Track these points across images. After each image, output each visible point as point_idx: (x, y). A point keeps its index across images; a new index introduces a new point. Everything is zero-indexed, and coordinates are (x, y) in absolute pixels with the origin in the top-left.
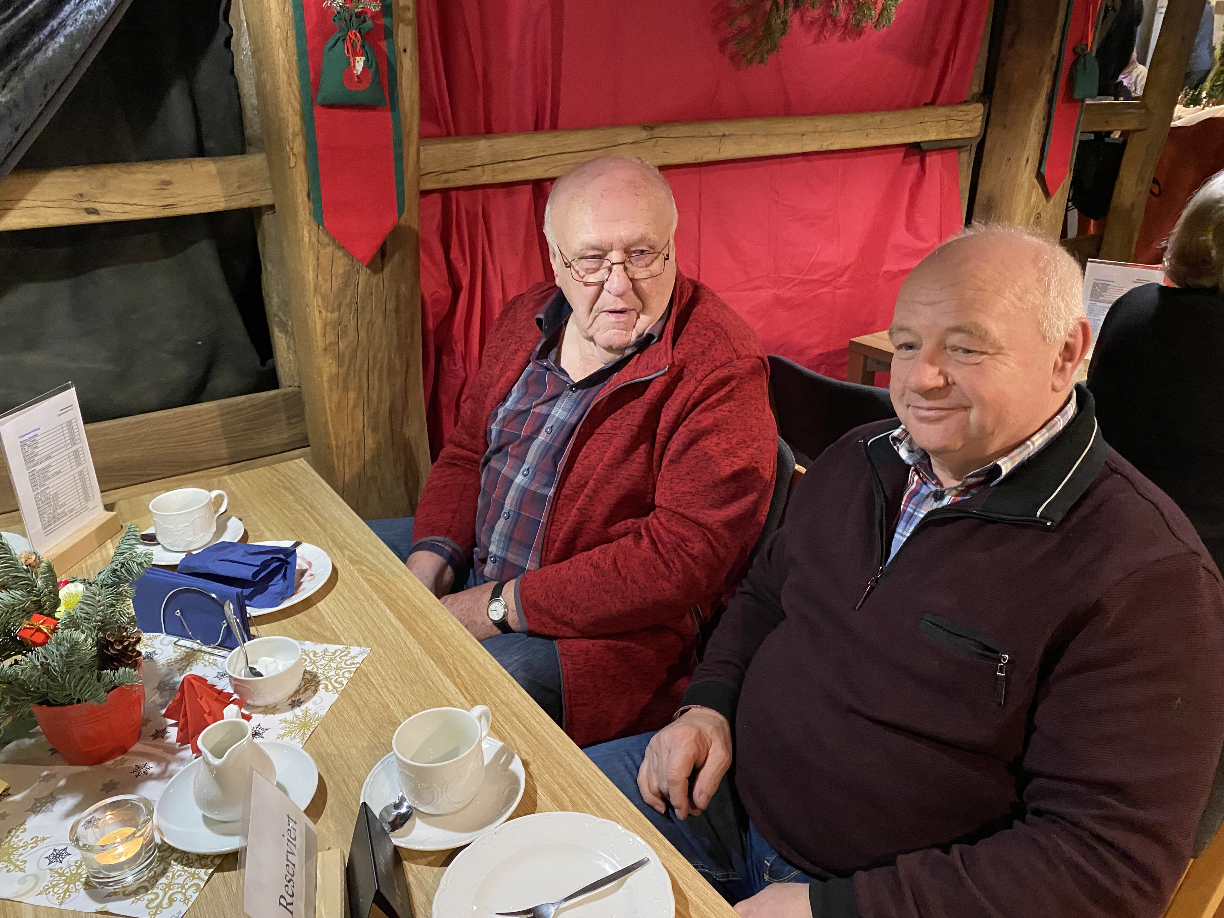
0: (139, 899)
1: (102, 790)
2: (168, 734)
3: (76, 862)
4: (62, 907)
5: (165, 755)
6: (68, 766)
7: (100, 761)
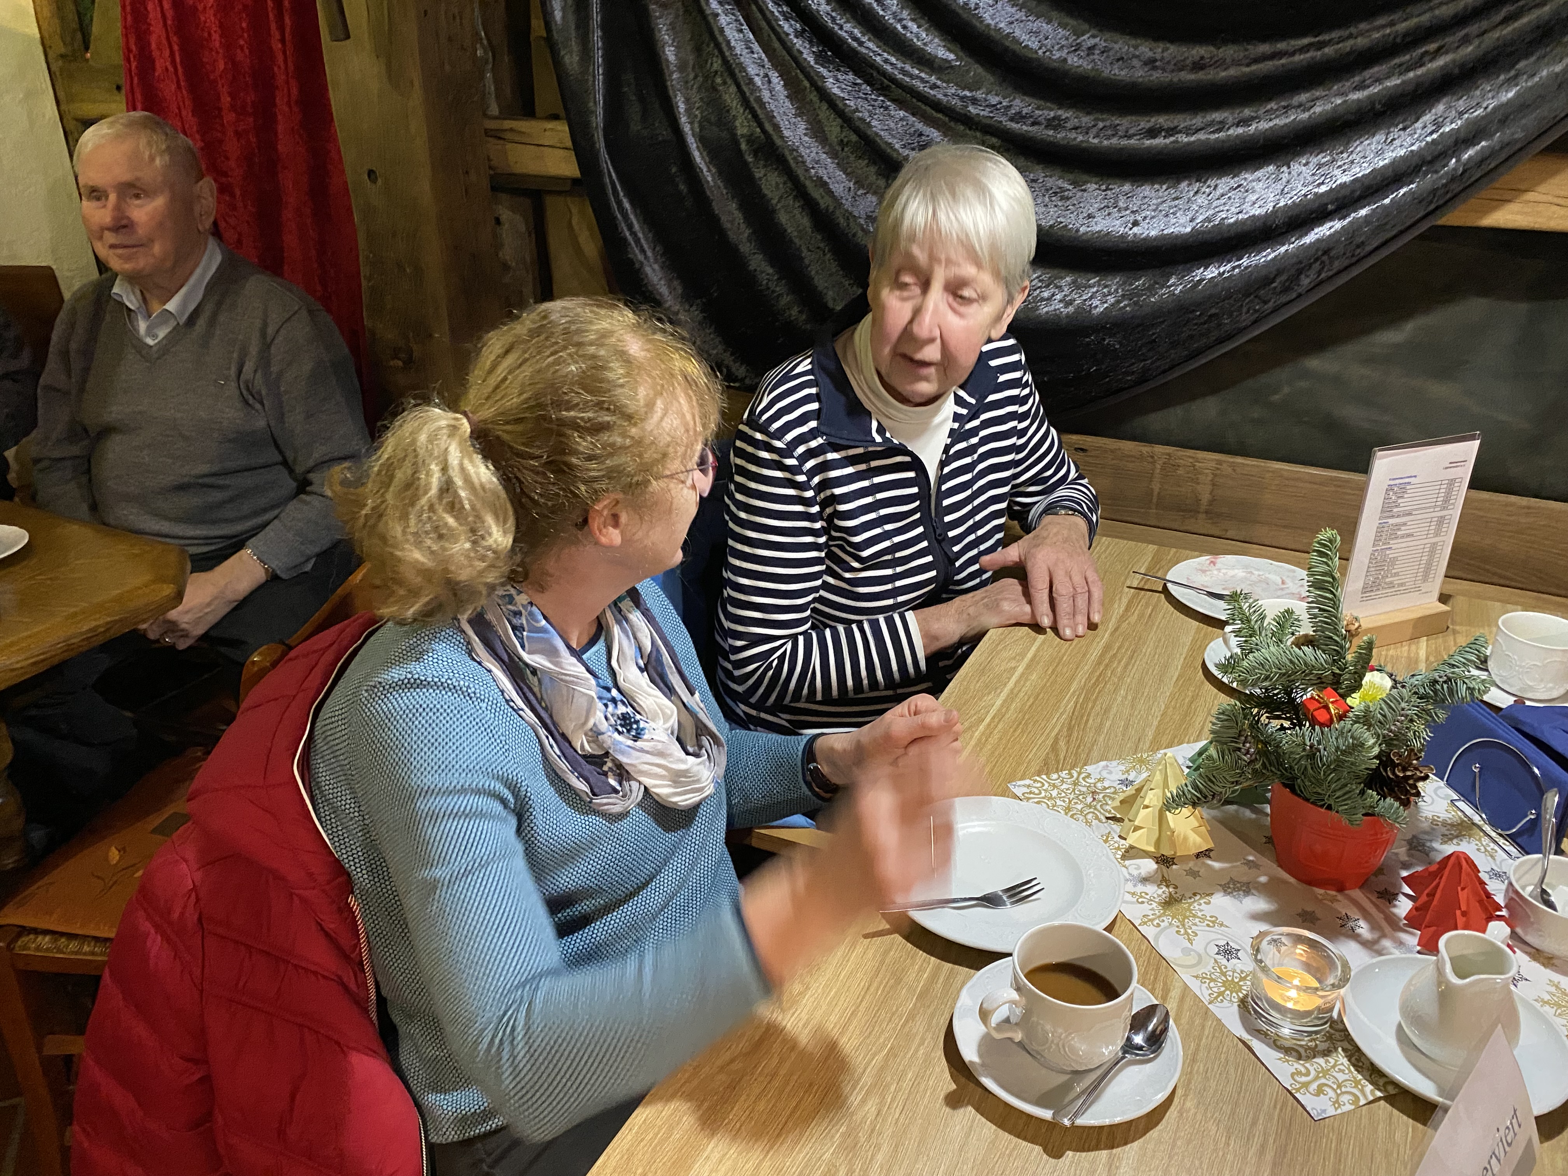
0: (1288, 1061)
1: (1299, 915)
2: (1397, 903)
3: (1242, 972)
4: (1210, 1006)
5: (1384, 924)
6: (1275, 866)
7: (1310, 883)
